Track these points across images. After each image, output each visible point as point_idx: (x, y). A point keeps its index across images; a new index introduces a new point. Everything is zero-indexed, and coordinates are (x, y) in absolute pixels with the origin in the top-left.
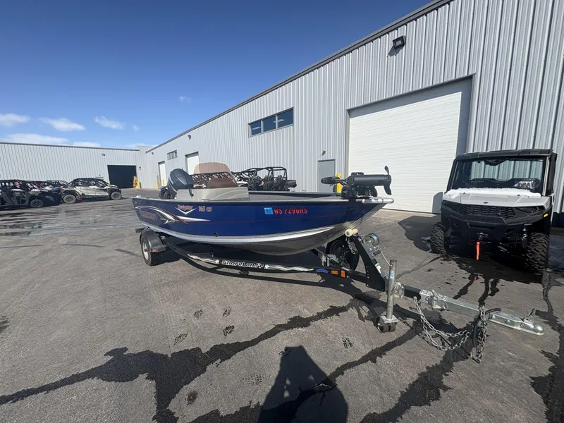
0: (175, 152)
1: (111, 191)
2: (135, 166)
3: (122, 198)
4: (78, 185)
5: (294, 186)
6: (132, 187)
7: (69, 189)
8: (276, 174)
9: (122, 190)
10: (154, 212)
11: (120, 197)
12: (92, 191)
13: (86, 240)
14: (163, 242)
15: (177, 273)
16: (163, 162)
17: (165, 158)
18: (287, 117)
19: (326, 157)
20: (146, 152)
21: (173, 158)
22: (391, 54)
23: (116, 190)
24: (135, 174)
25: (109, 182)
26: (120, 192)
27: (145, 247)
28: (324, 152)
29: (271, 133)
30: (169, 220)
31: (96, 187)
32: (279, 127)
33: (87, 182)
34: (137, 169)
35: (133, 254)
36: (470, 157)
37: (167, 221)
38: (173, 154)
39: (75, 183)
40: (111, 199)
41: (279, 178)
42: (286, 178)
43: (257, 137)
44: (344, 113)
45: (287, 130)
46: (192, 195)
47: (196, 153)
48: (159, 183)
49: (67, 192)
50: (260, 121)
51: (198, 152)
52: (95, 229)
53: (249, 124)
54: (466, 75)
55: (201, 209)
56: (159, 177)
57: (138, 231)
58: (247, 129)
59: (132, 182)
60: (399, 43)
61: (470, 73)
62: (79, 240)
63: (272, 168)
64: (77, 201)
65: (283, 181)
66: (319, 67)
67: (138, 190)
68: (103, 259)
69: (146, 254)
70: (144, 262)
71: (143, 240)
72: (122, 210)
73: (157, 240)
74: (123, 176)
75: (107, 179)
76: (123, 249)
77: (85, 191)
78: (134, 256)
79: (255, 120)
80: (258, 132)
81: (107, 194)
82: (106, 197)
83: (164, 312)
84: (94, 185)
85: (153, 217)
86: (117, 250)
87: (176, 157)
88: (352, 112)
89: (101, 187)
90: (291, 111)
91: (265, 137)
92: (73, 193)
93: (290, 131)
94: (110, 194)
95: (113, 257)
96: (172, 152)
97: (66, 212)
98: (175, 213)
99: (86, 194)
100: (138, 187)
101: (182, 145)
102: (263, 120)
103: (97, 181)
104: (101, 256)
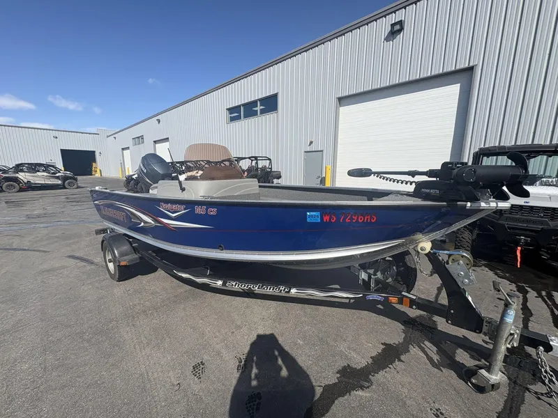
0: (142, 137)
1: (65, 179)
2: (94, 152)
3: (78, 187)
4: (22, 171)
5: (279, 177)
6: (91, 175)
7: (11, 175)
8: (261, 164)
9: (79, 178)
10: (123, 210)
11: (75, 186)
12: (40, 178)
13: (26, 243)
14: (135, 250)
15: (157, 292)
16: (128, 148)
17: (130, 143)
18: (270, 103)
19: (313, 148)
20: (108, 137)
21: (139, 144)
22: (387, 39)
23: (70, 178)
24: (94, 160)
25: (63, 169)
26: (76, 180)
27: (109, 257)
28: (311, 143)
29: (252, 120)
30: (145, 222)
31: (45, 174)
32: (261, 113)
33: (34, 168)
34: (97, 155)
35: (92, 263)
36: (497, 151)
37: (142, 224)
38: (139, 139)
39: (18, 168)
40: (65, 188)
41: (264, 169)
42: (271, 168)
43: (237, 124)
44: (334, 102)
45: (270, 117)
46: (183, 189)
47: (166, 140)
48: (123, 171)
49: (8, 179)
50: (239, 106)
51: (168, 138)
52: (42, 225)
53: (228, 109)
54: (467, 65)
55: (199, 210)
56: (123, 165)
57: (99, 232)
58: (225, 115)
59: (91, 170)
60: (397, 27)
61: (471, 64)
62: (16, 243)
63: (256, 158)
64: (21, 190)
65: (268, 172)
66: (308, 50)
67: (98, 178)
68: (48, 271)
69: (111, 266)
70: (108, 276)
71: (105, 246)
72: (78, 202)
73: (126, 247)
74: (80, 162)
75: (60, 165)
76: (77, 255)
77: (31, 178)
78: (93, 267)
79: (234, 105)
80: (238, 118)
81: (60, 182)
82: (58, 185)
83: (143, 370)
84: (44, 171)
85: (120, 216)
86: (70, 257)
87: (143, 142)
88: (342, 100)
89: (53, 173)
90: (275, 97)
91: (245, 124)
92: (16, 180)
93: (274, 118)
94: (64, 182)
95: (64, 267)
96: (138, 138)
97: (6, 202)
98: (156, 214)
99: (32, 182)
100: (98, 175)
101: (150, 130)
102: (244, 105)
103: (46, 167)
104: (46, 266)
